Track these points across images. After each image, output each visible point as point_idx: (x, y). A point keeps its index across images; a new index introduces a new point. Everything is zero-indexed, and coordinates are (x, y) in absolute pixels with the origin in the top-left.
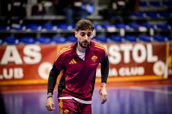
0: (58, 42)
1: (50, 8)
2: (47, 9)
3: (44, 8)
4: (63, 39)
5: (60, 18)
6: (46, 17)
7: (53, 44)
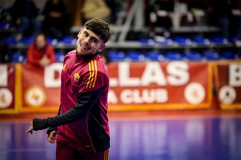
0: (210, 58)
1: (202, 18)
2: (199, 20)
3: (194, 18)
4: (216, 55)
5: (213, 29)
6: (197, 29)
7: (204, 61)
